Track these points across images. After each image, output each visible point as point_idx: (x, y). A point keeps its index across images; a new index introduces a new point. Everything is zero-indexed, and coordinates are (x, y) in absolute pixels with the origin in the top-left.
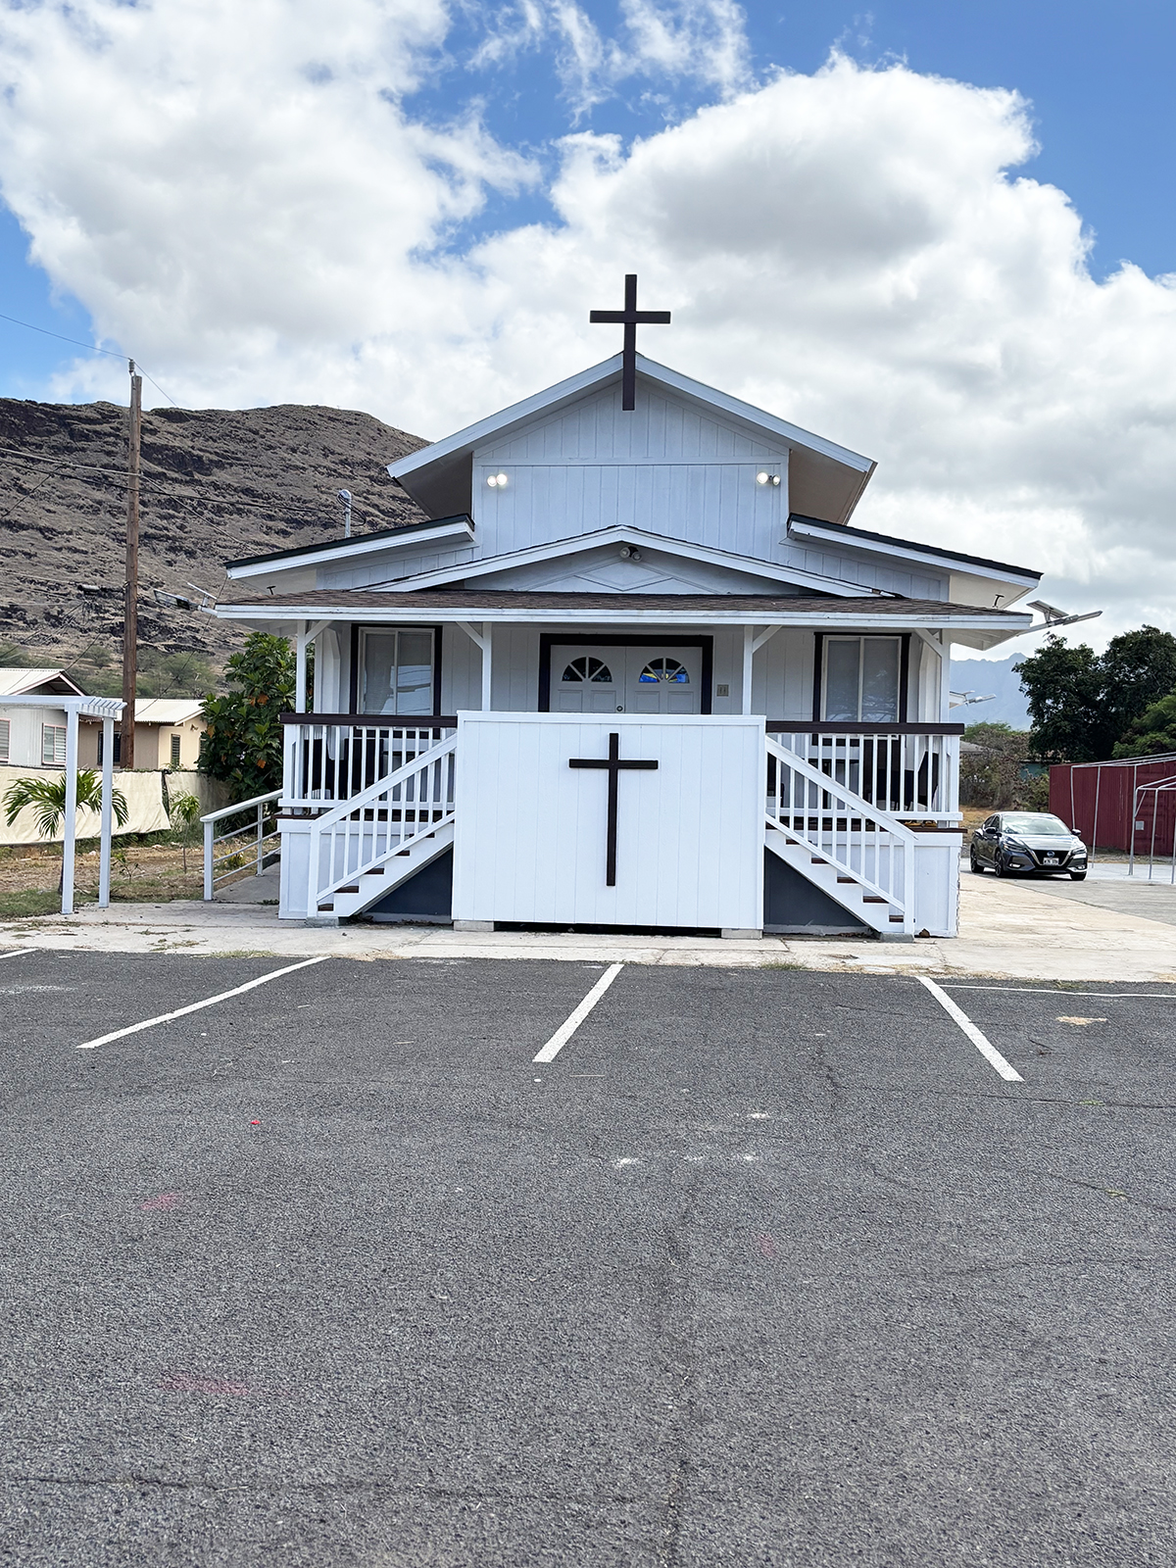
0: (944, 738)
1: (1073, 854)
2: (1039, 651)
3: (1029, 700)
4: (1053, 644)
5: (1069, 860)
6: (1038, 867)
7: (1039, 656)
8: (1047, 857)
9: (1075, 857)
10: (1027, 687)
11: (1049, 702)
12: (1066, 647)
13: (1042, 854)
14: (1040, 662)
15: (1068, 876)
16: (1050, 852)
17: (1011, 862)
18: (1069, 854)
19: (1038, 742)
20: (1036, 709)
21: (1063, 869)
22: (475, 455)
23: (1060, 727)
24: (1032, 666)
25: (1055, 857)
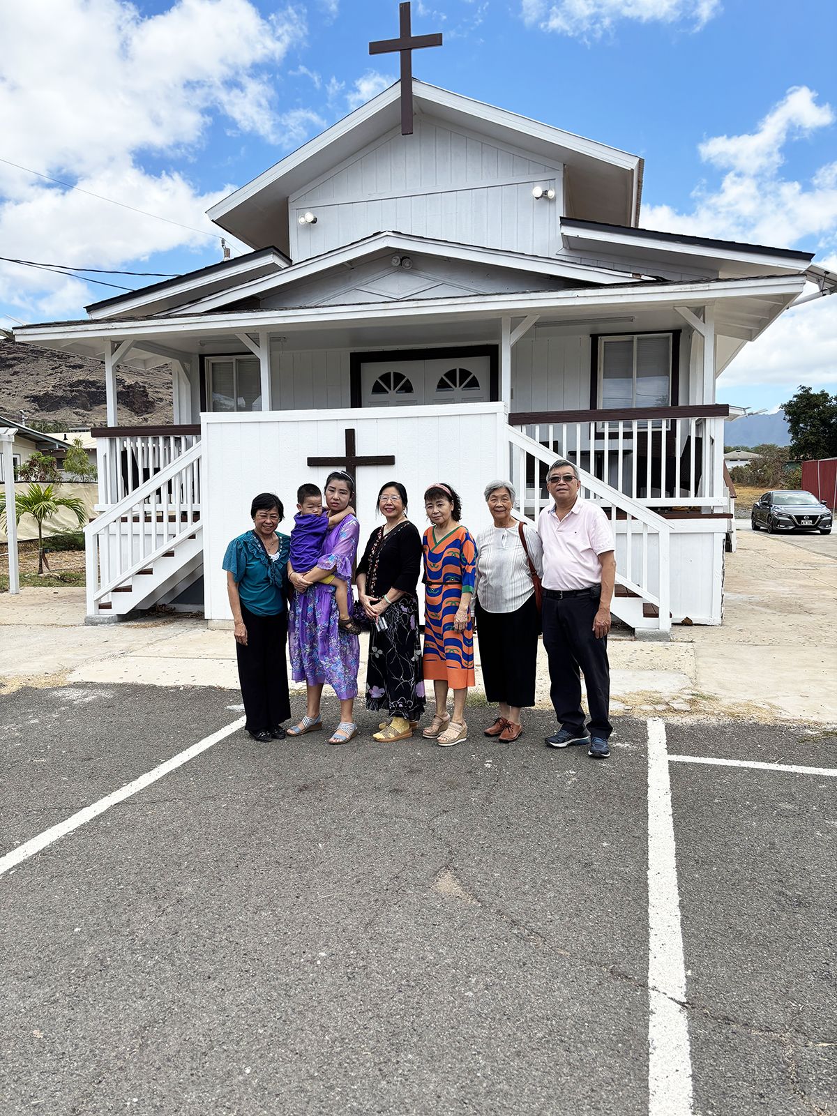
0: (708, 421)
1: (822, 518)
2: (795, 396)
3: (789, 424)
4: (804, 392)
5: (819, 522)
6: (799, 527)
7: (795, 399)
8: (804, 519)
9: (825, 519)
10: (788, 417)
11: (801, 425)
12: (812, 392)
13: (800, 518)
14: (796, 403)
15: (818, 532)
16: (807, 516)
17: (778, 523)
18: (819, 517)
19: (795, 450)
20: (794, 430)
21: (816, 527)
22: (290, 200)
23: (808, 440)
24: (791, 405)
25: (809, 519)
